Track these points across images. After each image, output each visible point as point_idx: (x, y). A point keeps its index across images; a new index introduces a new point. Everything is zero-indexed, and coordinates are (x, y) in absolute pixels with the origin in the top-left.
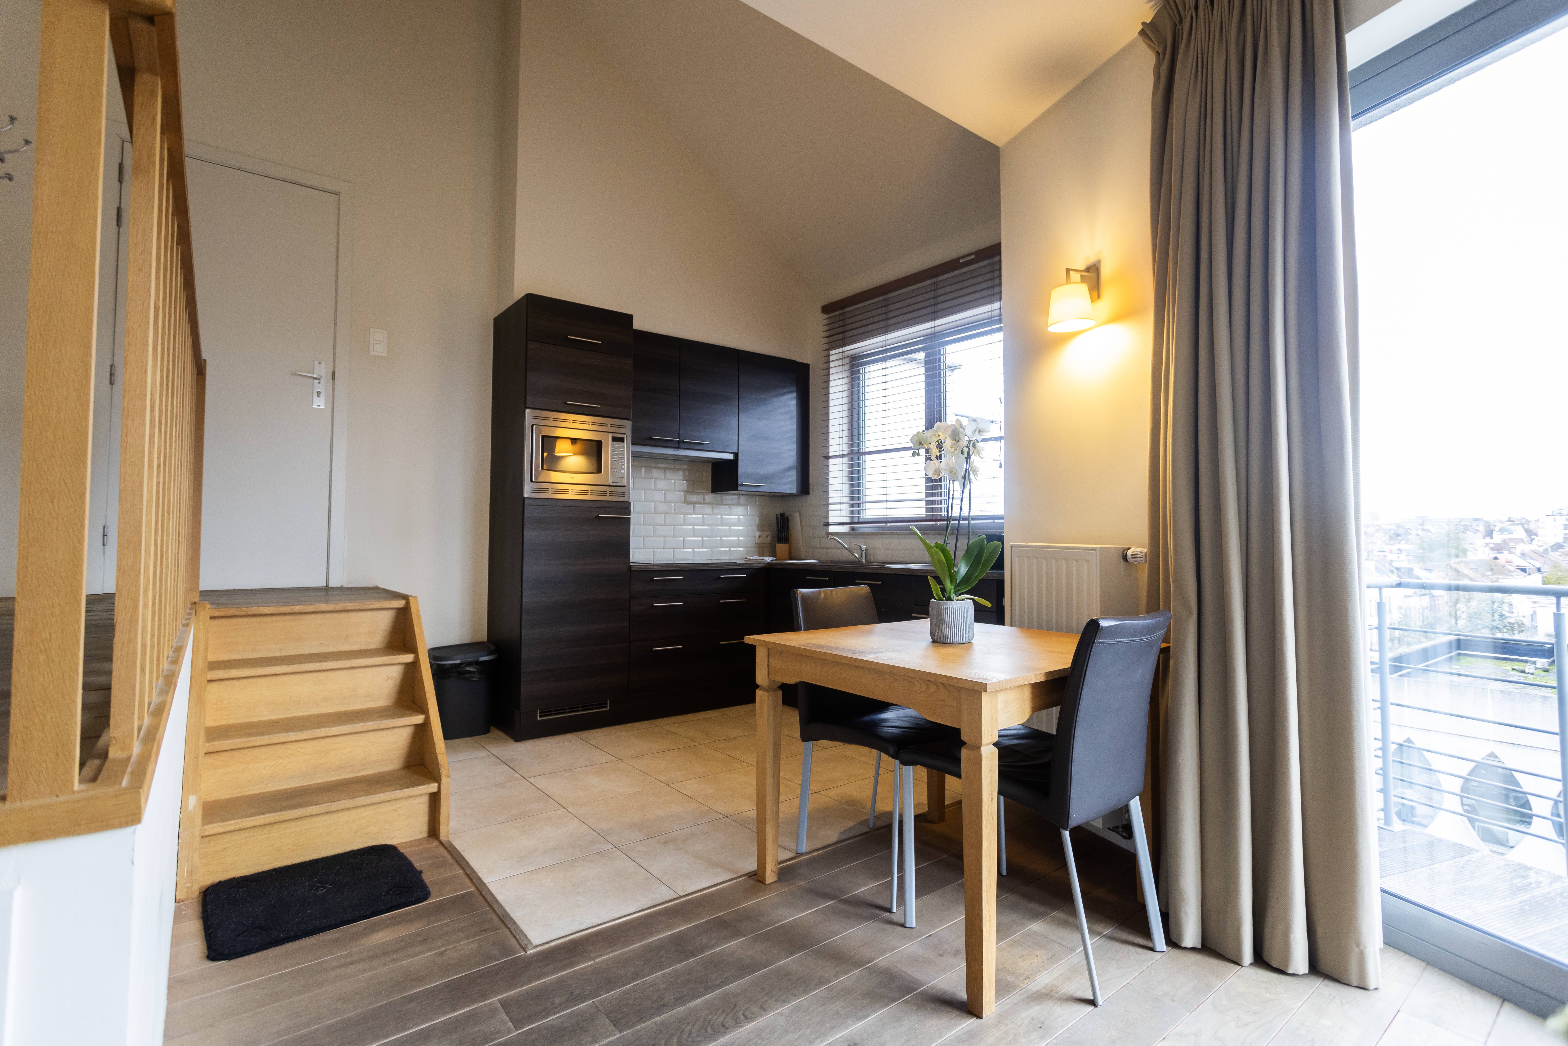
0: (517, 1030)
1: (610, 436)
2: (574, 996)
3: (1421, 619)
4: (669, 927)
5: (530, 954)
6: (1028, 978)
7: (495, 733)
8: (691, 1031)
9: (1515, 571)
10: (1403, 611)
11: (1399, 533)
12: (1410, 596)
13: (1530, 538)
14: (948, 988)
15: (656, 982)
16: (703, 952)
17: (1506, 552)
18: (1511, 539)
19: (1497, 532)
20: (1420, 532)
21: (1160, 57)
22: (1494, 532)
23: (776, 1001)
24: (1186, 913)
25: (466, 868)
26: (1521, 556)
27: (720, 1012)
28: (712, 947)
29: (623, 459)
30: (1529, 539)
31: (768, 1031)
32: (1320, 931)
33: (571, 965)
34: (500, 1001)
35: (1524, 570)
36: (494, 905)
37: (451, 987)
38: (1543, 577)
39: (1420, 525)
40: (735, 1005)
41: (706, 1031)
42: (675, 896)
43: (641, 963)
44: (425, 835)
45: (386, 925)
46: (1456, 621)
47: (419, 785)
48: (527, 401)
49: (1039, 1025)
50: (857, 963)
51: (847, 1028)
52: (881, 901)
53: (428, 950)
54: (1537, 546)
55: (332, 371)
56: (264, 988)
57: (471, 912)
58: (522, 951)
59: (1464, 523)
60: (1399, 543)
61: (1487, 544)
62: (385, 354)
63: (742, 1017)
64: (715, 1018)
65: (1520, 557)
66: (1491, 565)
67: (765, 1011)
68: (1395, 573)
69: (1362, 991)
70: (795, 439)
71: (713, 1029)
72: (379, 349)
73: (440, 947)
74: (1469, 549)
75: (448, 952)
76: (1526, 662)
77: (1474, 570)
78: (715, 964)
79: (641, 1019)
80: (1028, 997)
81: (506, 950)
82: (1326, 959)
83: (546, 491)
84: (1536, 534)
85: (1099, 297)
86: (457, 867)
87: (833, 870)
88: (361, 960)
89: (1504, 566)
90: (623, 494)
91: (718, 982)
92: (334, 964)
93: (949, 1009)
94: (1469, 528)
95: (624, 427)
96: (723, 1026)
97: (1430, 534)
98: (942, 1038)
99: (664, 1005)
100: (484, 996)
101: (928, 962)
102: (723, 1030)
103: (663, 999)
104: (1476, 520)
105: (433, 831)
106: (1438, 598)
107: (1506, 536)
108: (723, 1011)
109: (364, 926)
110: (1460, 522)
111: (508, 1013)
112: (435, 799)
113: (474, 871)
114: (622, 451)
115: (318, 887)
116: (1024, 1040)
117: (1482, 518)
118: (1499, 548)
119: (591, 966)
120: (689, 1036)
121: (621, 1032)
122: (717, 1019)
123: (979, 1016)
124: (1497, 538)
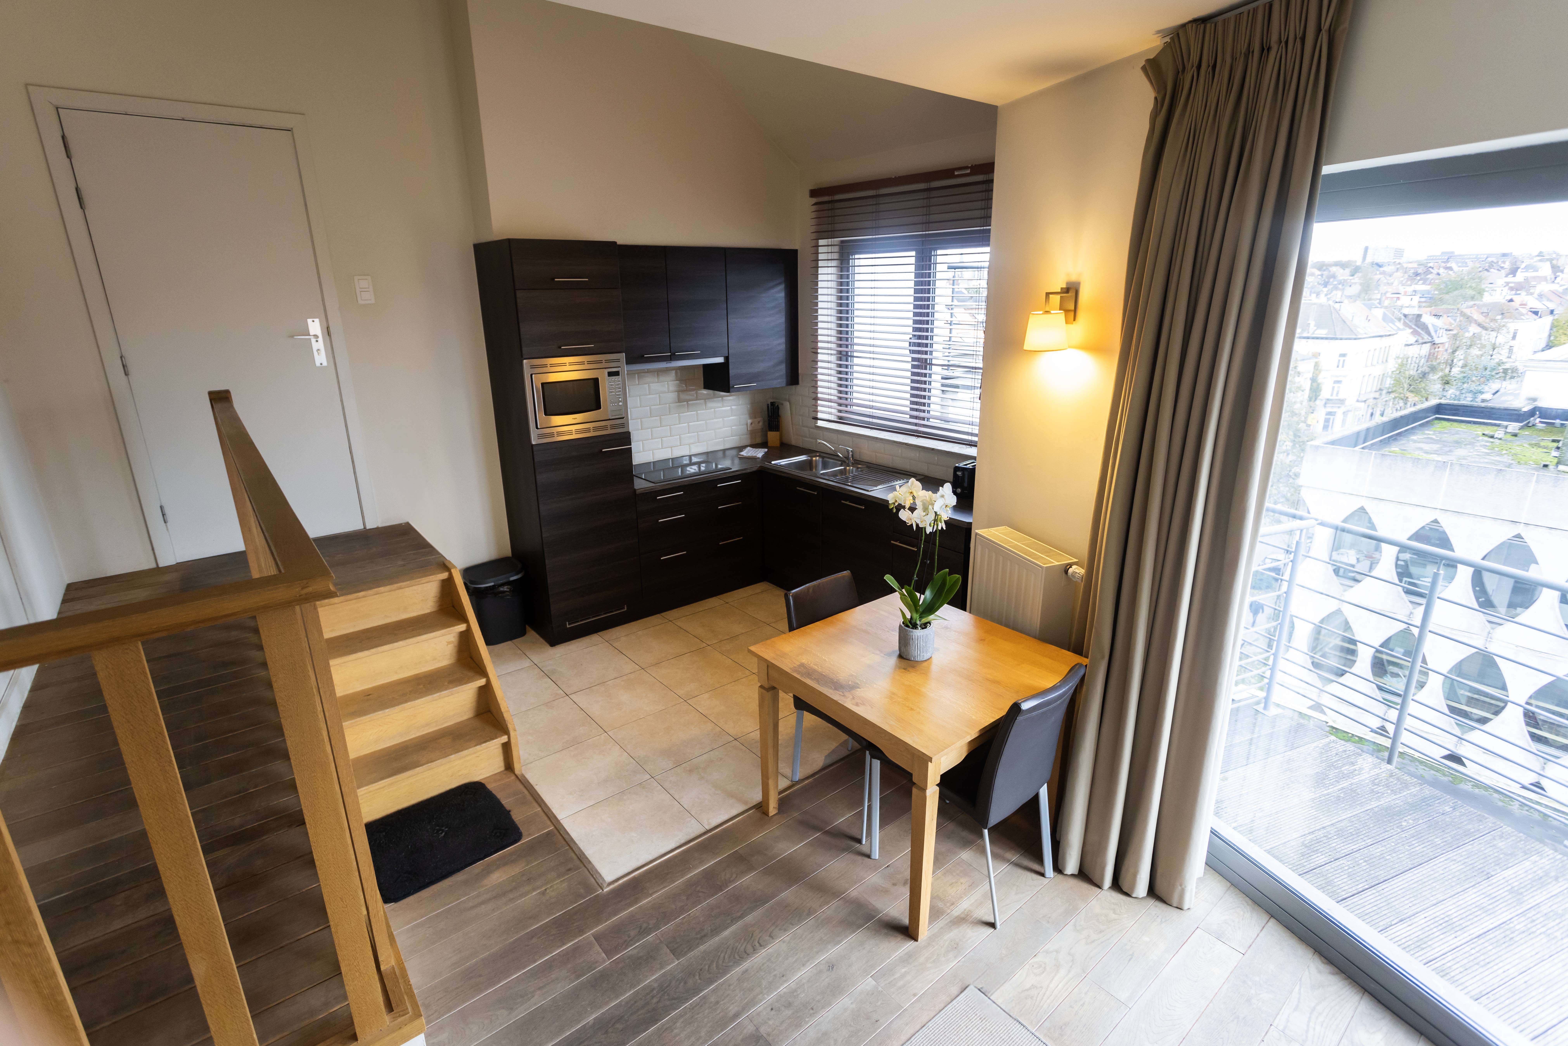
0: (609, 959)
1: (606, 371)
2: (642, 930)
3: (1416, 369)
4: (702, 862)
5: (606, 892)
6: (953, 904)
7: (532, 635)
8: (724, 957)
9: (1527, 314)
10: (1400, 361)
11: (1419, 272)
12: (1411, 345)
13: (1555, 274)
14: (897, 915)
15: (697, 915)
16: (727, 887)
17: (1523, 293)
18: (1534, 278)
19: (1522, 269)
20: (1441, 271)
21: (1158, 103)
22: (1519, 270)
23: (780, 930)
24: (1070, 854)
25: (543, 806)
26: (1538, 297)
27: (743, 940)
28: (734, 881)
29: (619, 391)
30: (1553, 277)
31: (775, 956)
32: (1160, 871)
33: (636, 901)
34: (593, 935)
35: (1536, 313)
36: (572, 845)
37: (558, 923)
38: (1553, 320)
39: (1444, 262)
40: (752, 934)
41: (734, 958)
42: (702, 830)
43: (685, 898)
44: (502, 769)
45: (498, 866)
46: (1451, 369)
47: (493, 739)
48: (524, 352)
49: (955, 946)
50: (835, 894)
51: (827, 952)
52: (854, 832)
53: (534, 889)
54: (1559, 285)
55: (326, 327)
56: (429, 927)
57: (556, 851)
58: (600, 889)
59: (1490, 259)
60: (1416, 284)
61: (1507, 283)
62: (373, 301)
63: (757, 945)
64: (740, 945)
65: (1536, 299)
66: (1503, 310)
67: (773, 939)
68: (1402, 321)
69: (1178, 910)
70: (784, 333)
71: (739, 955)
72: (367, 297)
73: (541, 887)
74: (1487, 289)
75: (548, 891)
76: (1498, 425)
77: (1484, 314)
78: (736, 898)
79: (690, 948)
80: (951, 922)
81: (589, 889)
82: (1160, 888)
83: (552, 435)
84: (1562, 271)
85: (1074, 320)
86: (535, 804)
87: (819, 799)
88: (489, 900)
89: (1517, 309)
90: (623, 425)
91: (739, 914)
92: (471, 904)
93: (896, 934)
94: (1495, 265)
95: (618, 360)
96: (745, 952)
97: (1451, 272)
98: (889, 958)
99: (705, 936)
100: (582, 932)
101: (886, 891)
102: (745, 956)
103: (703, 930)
104: (1504, 255)
105: (509, 766)
106: (1439, 345)
107: (1530, 274)
108: (745, 940)
109: (482, 867)
110: (1487, 258)
111: (600, 946)
112: (507, 748)
113: (550, 810)
114: (618, 385)
115: (438, 831)
116: (943, 959)
117: (1512, 253)
118: (1517, 288)
119: (650, 902)
120: (723, 962)
121: (678, 960)
122: (741, 946)
123: (915, 939)
124: (1520, 277)
